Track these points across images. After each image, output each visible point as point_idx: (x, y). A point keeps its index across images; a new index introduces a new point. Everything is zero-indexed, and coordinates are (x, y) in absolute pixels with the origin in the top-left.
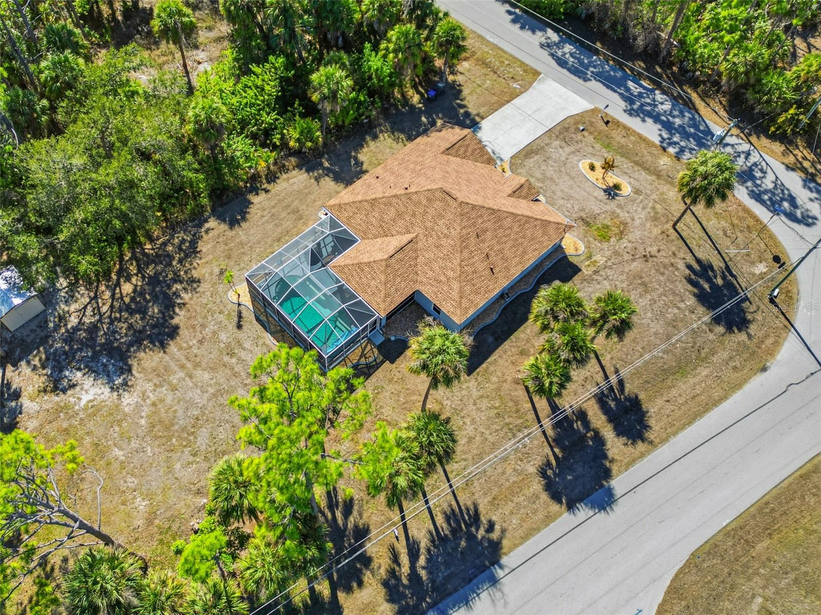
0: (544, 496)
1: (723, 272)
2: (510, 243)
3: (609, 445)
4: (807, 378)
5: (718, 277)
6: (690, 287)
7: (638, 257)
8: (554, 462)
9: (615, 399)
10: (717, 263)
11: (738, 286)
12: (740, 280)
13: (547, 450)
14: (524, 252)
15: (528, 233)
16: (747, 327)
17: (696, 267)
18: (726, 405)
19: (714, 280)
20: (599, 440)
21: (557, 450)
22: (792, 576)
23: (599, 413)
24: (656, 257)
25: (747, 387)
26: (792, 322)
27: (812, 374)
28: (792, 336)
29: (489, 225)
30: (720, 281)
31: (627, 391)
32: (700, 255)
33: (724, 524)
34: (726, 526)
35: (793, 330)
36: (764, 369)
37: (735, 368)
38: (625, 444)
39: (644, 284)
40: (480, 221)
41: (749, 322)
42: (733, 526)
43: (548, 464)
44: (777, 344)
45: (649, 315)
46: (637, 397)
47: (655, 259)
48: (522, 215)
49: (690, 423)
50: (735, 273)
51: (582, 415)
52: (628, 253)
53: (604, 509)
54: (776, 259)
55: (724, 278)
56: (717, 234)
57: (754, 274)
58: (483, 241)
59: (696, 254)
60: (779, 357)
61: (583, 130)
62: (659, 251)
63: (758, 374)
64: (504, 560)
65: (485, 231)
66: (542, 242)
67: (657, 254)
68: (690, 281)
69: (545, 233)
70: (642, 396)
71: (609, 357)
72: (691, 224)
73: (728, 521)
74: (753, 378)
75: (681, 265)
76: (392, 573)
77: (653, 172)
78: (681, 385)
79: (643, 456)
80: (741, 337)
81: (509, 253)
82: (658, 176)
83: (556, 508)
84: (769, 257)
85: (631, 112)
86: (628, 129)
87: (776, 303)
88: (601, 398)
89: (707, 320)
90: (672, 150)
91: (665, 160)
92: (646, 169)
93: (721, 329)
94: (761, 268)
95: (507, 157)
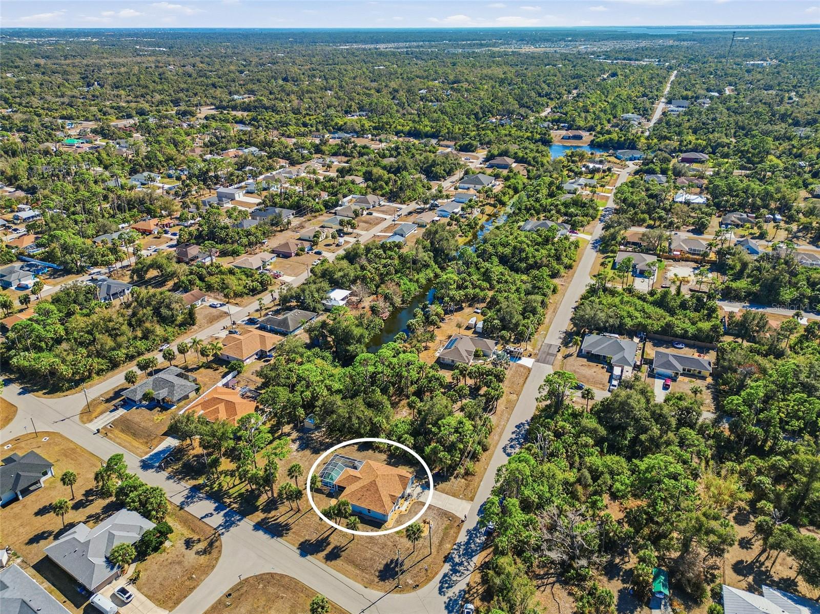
0: (299, 542)
1: (402, 570)
2: (370, 499)
3: (322, 553)
4: (366, 599)
6: (389, 561)
7: (394, 543)
8: (311, 542)
9: (338, 551)
10: (405, 568)
11: (398, 575)
12: (401, 575)
13: (314, 540)
14: (370, 505)
15: (378, 503)
16: (382, 581)
17: (399, 561)
20: (323, 550)
21: (315, 542)
23: (331, 548)
24: (397, 548)
25: (356, 583)
26: (390, 593)
27: (370, 601)
28: (382, 594)
29: (373, 490)
30: (397, 569)
31: (342, 553)
32: (405, 561)
34: (306, 585)
36: (366, 587)
37: (363, 579)
38: (323, 557)
39: (383, 547)
40: (372, 487)
41: (384, 581)
44: (378, 590)
45: (372, 552)
48: (382, 498)
50: (404, 573)
51: (329, 544)
52: (394, 540)
53: (301, 555)
54: (418, 586)
55: (399, 570)
56: (421, 565)
57: (406, 579)
58: (367, 492)
60: (373, 591)
61: (450, 519)
63: (363, 586)
64: (279, 538)
65: (370, 491)
66: (375, 507)
68: (392, 561)
69: (380, 507)
70: (342, 557)
72: (419, 557)
74: (361, 584)
75: (397, 557)
77: (441, 544)
78: (350, 567)
79: (321, 561)
80: (377, 580)
81: (367, 501)
82: (440, 546)
83: (297, 545)
84: (417, 583)
85: (468, 531)
86: (459, 532)
87: (396, 587)
88: (336, 547)
89: (379, 569)
90: (455, 547)
91: (449, 546)
92: (441, 541)
93: (377, 574)
94: (410, 582)
95: (420, 500)
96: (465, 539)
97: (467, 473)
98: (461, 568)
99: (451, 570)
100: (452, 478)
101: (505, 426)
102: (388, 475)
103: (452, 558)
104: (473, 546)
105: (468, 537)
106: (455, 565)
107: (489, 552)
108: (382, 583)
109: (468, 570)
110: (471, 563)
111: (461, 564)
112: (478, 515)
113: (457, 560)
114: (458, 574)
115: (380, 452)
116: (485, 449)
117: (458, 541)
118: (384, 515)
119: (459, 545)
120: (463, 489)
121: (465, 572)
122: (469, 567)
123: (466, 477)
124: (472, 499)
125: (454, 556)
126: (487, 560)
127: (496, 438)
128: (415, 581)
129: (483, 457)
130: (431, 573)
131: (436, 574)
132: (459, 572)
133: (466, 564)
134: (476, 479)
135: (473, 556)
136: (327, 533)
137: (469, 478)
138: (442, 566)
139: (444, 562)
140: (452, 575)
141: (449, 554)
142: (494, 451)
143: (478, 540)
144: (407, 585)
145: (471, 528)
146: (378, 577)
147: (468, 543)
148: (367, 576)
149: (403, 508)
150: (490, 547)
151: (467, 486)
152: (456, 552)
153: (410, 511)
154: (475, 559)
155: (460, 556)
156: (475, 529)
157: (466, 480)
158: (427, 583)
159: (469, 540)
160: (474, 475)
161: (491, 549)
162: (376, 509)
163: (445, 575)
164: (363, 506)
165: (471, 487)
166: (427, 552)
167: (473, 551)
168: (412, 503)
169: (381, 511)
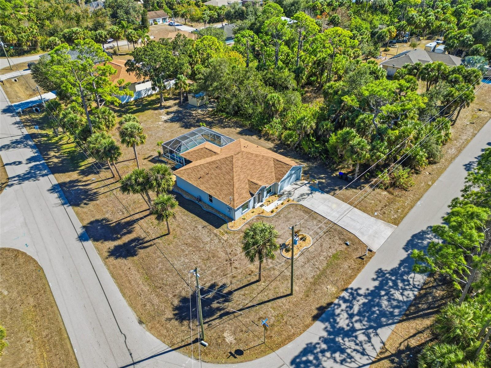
0: (93, 219)
1: (223, 309)
2: (216, 181)
3: (111, 242)
4: (129, 350)
5: (218, 305)
6: (208, 284)
7: (230, 256)
8: (108, 223)
9: (136, 246)
10: (230, 306)
11: (211, 319)
12: (217, 321)
13: (115, 221)
14: (213, 189)
15: (225, 188)
16: (177, 320)
17: (225, 291)
18: (120, 295)
19: (216, 302)
20: (114, 239)
21: (114, 224)
22: (9, 311)
23: (129, 239)
24: (231, 266)
25: (129, 310)
26: (177, 350)
27: (131, 354)
28: (165, 347)
29: (224, 169)
30: (215, 305)
31: (140, 250)
32: (236, 295)
33: (50, 284)
34: (49, 285)
35: (170, 349)
36: (141, 322)
37: (145, 305)
38: (109, 248)
39: (208, 259)
40: (225, 166)
41: (181, 322)
42: (48, 288)
43: (108, 221)
44: (159, 336)
45: (187, 261)
46: (136, 255)
47: (229, 265)
48: (233, 182)
49: (113, 276)
50: (224, 318)
51: (130, 232)
52: (232, 251)
53: (79, 238)
54: (239, 352)
55: (218, 309)
56: (262, 310)
57: (223, 331)
58: (215, 170)
59: (236, 292)
60: (148, 333)
61: (347, 244)
62: (236, 268)
63: (137, 318)
64: (71, 207)
65: (221, 169)
66: (220, 194)
67: (232, 267)
68: (213, 286)
69: (226, 195)
70: (135, 258)
71: (161, 242)
72: (266, 293)
73: (51, 286)
74: (135, 314)
75: (224, 281)
76: (80, 181)
77: (317, 281)
78: (138, 276)
79: (100, 254)
80: (169, 314)
81: (211, 182)
82: (314, 284)
83: (86, 223)
84: (241, 347)
85: (380, 273)
86: (359, 270)
87: (196, 341)
88: (137, 239)
89: (184, 294)
90: (345, 295)
91: (332, 289)
92: (319, 277)
93: (176, 302)
94: (229, 338)
95: (300, 203)
96: (372, 285)
97: (394, 184)
98: (348, 343)
99: (325, 341)
100: (367, 186)
101: (468, 142)
102: (257, 156)
103: (333, 315)
104: (384, 303)
105: (377, 283)
106: (336, 331)
107: (420, 328)
108: (176, 323)
109: (363, 353)
110: (375, 340)
111: (350, 333)
112: (406, 249)
113: (343, 322)
114: (337, 355)
115: (268, 140)
116: (432, 160)
117: (354, 285)
118: (230, 209)
119: (355, 294)
120: (382, 204)
121: (357, 356)
122: (367, 347)
123: (391, 189)
124: (396, 222)
125: (337, 311)
126: (413, 343)
127: (453, 151)
128: (238, 340)
129: (426, 170)
130: (280, 334)
131: (290, 339)
132: (343, 351)
133: (362, 338)
134: (410, 195)
135: (381, 325)
136: (137, 216)
137: (397, 192)
138: (308, 326)
139: (316, 318)
140: (323, 351)
141: (330, 304)
142: (445, 168)
143: (397, 295)
144: (220, 342)
145: (388, 267)
146: (176, 308)
147: (374, 294)
148: (156, 301)
149: (268, 209)
150: (423, 316)
151: (391, 202)
152: (344, 306)
153: (278, 214)
154: (385, 333)
155: (351, 316)
156: (394, 272)
157: (390, 192)
158: (263, 353)
159: (378, 288)
160: (406, 190)
161: (428, 322)
162: (221, 197)
163: (309, 349)
164: (202, 188)
165: (398, 205)
166: (284, 289)
167: (383, 314)
168: (286, 204)
169: (226, 201)
